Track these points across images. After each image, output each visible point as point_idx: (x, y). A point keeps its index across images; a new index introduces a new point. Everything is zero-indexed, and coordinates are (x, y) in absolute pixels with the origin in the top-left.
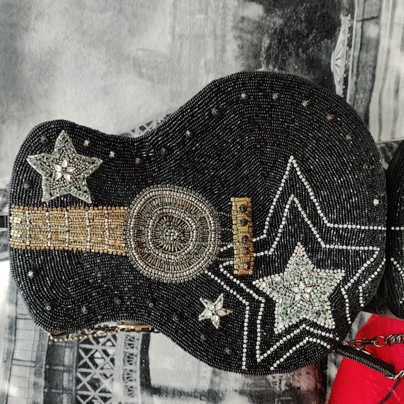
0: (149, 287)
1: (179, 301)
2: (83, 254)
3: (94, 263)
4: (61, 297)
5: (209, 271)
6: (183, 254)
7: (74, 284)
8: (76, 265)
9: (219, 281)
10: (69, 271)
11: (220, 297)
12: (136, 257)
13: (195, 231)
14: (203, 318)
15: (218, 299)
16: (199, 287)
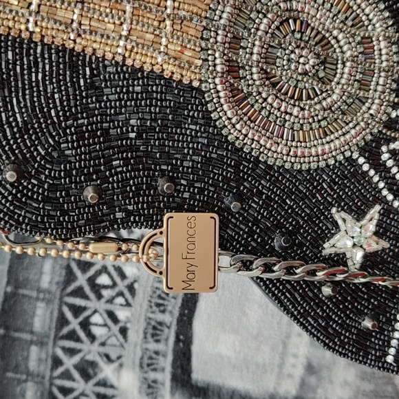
0: (236, 167)
1: (290, 207)
2: (105, 67)
3: (128, 92)
4: (43, 158)
5: (361, 155)
6: (318, 107)
7: (76, 133)
8: (87, 90)
9: (376, 179)
10: (68, 100)
11: (372, 211)
12: (222, 94)
13: (348, 64)
14: (333, 251)
15: (368, 217)
16: (335, 183)
